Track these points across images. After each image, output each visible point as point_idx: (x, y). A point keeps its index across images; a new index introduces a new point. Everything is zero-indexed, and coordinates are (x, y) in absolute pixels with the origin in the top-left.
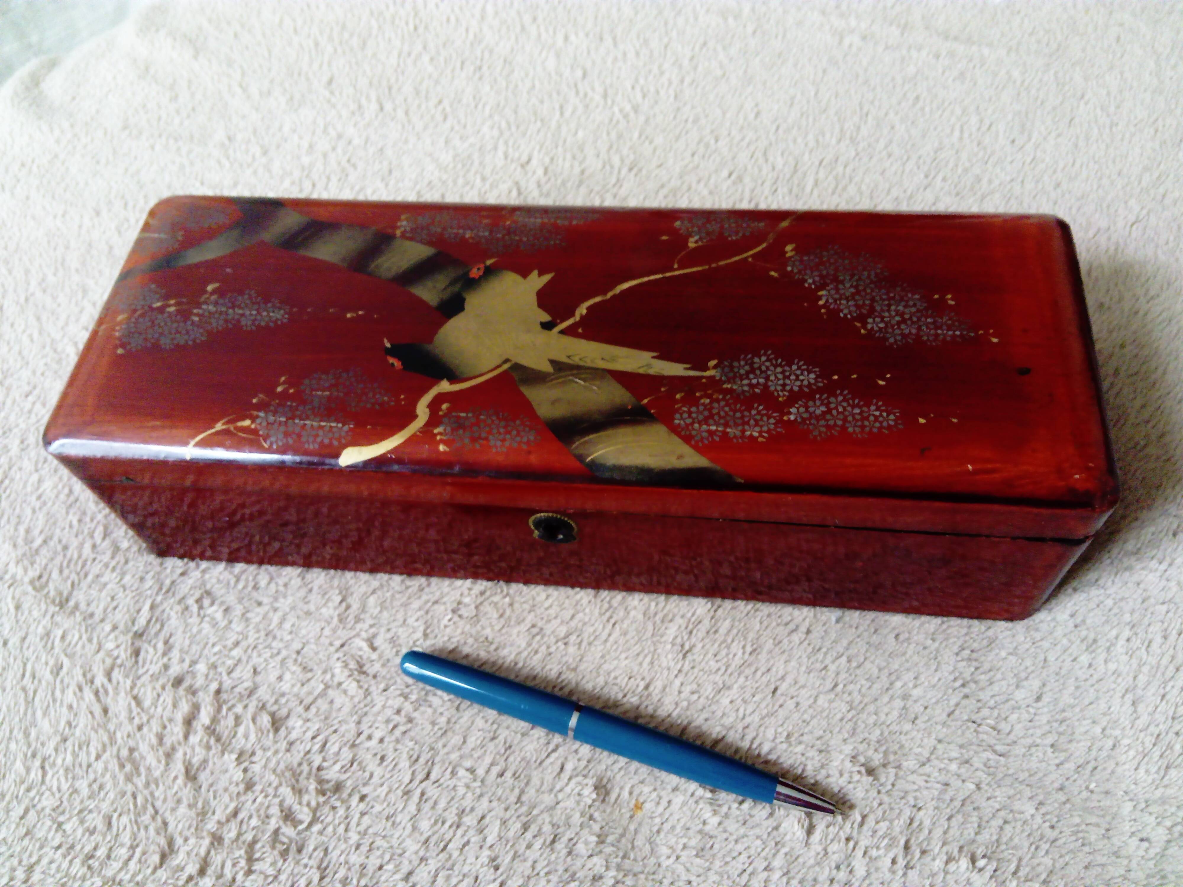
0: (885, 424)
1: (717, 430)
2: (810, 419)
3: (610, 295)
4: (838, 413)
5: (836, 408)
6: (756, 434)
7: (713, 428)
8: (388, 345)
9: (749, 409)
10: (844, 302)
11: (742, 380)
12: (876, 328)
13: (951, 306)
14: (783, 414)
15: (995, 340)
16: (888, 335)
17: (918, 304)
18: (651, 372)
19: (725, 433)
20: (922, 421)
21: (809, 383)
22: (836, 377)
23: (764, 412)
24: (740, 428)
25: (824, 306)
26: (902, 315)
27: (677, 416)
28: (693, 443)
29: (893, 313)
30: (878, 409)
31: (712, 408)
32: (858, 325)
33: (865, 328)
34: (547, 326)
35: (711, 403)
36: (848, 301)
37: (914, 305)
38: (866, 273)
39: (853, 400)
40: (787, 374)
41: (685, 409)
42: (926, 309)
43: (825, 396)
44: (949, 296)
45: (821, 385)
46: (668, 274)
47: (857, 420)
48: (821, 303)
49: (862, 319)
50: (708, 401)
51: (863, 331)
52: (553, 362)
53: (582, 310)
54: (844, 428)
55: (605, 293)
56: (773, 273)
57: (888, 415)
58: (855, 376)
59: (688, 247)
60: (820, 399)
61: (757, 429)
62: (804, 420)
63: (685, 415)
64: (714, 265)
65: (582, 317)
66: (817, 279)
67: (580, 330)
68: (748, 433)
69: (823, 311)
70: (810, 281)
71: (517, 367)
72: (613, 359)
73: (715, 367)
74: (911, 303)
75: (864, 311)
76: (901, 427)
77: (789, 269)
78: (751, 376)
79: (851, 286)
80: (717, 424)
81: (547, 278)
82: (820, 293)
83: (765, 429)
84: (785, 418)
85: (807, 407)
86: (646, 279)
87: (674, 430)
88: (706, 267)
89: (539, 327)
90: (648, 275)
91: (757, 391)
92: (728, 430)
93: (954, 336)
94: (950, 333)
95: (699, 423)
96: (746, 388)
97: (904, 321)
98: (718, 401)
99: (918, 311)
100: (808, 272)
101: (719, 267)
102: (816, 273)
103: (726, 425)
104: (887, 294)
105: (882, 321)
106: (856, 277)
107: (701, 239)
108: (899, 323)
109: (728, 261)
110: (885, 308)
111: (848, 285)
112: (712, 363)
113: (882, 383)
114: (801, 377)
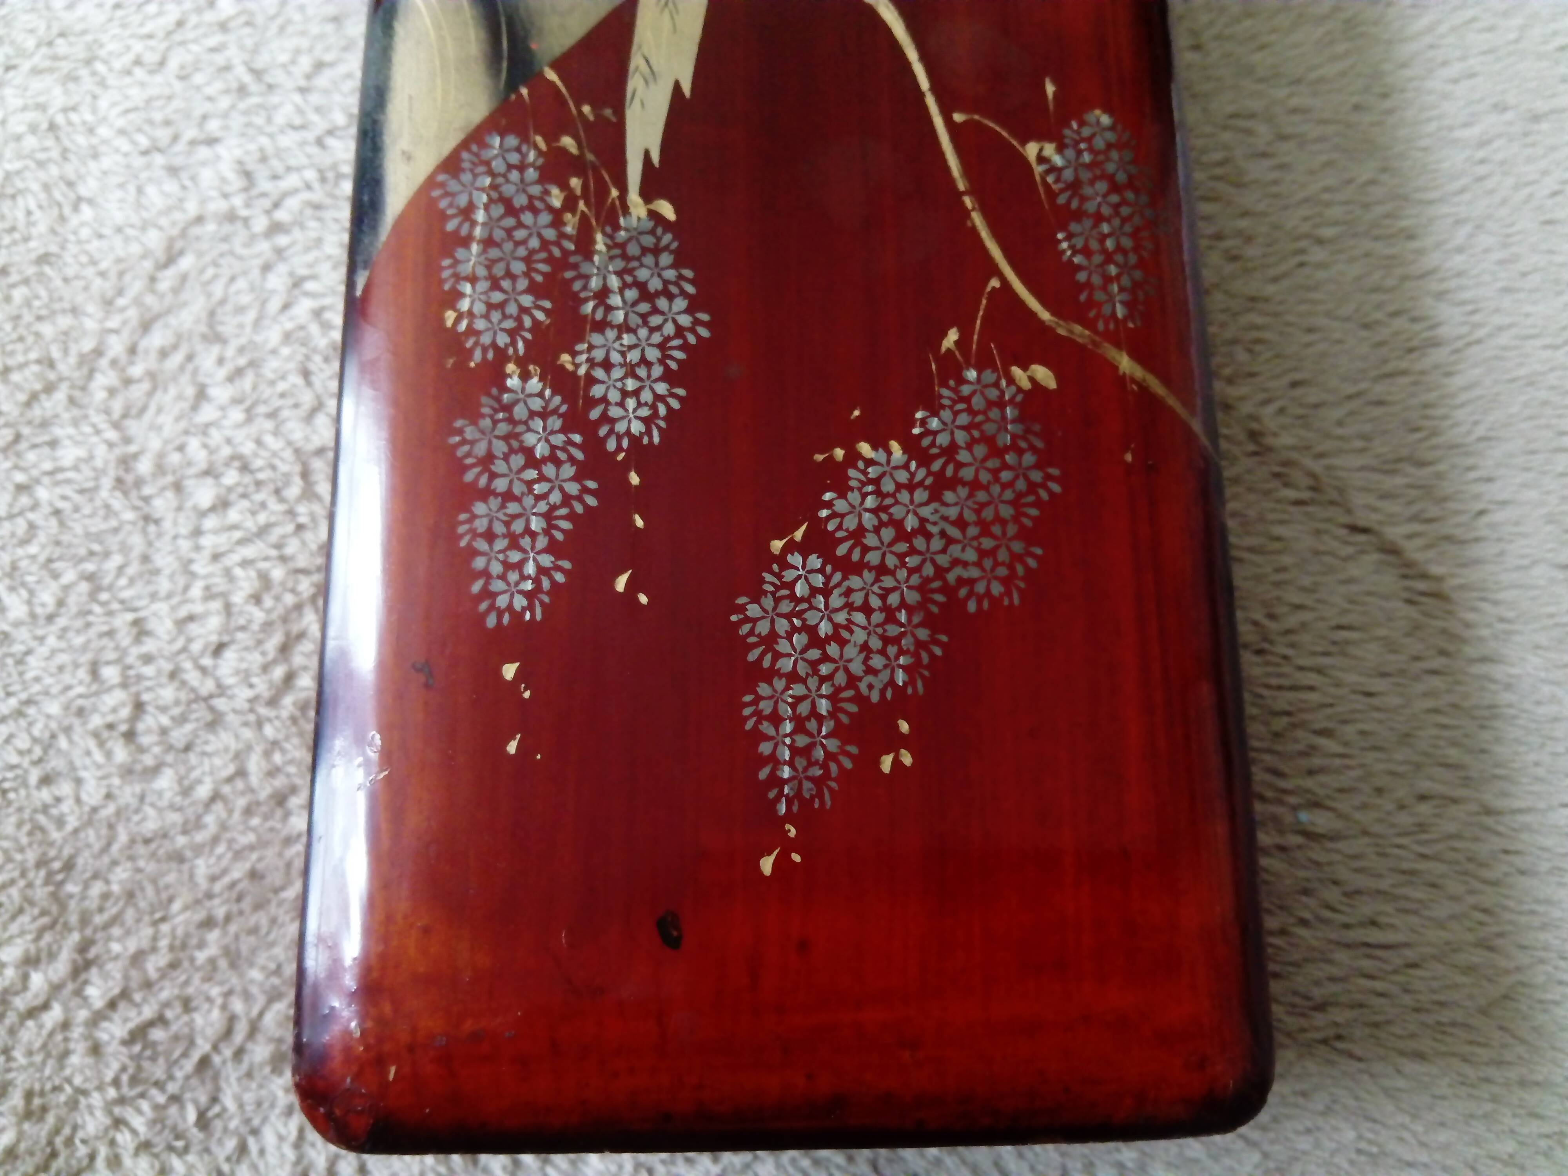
0: (498, 585)
1: (474, 223)
2: (511, 420)
4: (530, 484)
5: (542, 478)
6: (464, 305)
7: (480, 216)
9: (533, 289)
10: (870, 502)
11: (619, 274)
12: (789, 575)
13: (877, 763)
14: (522, 363)
15: (767, 865)
17: (879, 682)
18: (634, 83)
19: (465, 242)
20: (509, 671)
21: (613, 421)
22: (634, 479)
23: (527, 322)
24: (482, 272)
25: (853, 457)
27: (512, 141)
28: (441, 178)
29: (841, 618)
30: (542, 570)
31: (535, 211)
32: (798, 535)
33: (790, 547)
35: (550, 209)
36: (874, 511)
37: (870, 671)
38: (971, 555)
39: (571, 517)
40: (642, 372)
41: (532, 156)
42: (860, 699)
43: (579, 455)
44: (907, 759)
45: (611, 445)
46: (931, 102)
47: (507, 524)
48: (865, 448)
49: (819, 543)
50: (557, 203)
51: (777, 545)
54: (486, 494)
56: (953, 336)
57: (524, 593)
58: (639, 522)
59: (1024, 142)
60: (570, 442)
61: (479, 308)
62: (508, 408)
63: (514, 158)
64: (968, 201)
66: (943, 440)
68: (467, 288)
69: (839, 453)
70: (934, 423)
73: (654, 215)
74: (877, 662)
75: (841, 550)
76: (492, 621)
78: (631, 294)
79: (923, 521)
82: (895, 446)
83: (480, 324)
84: (511, 367)
85: (544, 415)
86: (912, 54)
88: (961, 186)
90: (924, 58)
91: (588, 308)
92: (475, 248)
93: (774, 760)
94: (787, 755)
95: (494, 187)
96: (595, 283)
98: (557, 222)
99: (853, 681)
100: (964, 419)
101: (966, 213)
102: (961, 437)
103: (488, 242)
104: (903, 604)
105: (814, 591)
106: (954, 532)
107: (1053, 169)
108: (811, 630)
109: (985, 234)
110: (857, 599)
111: (925, 512)
112: (667, 210)
113: (621, 583)
114: (631, 403)
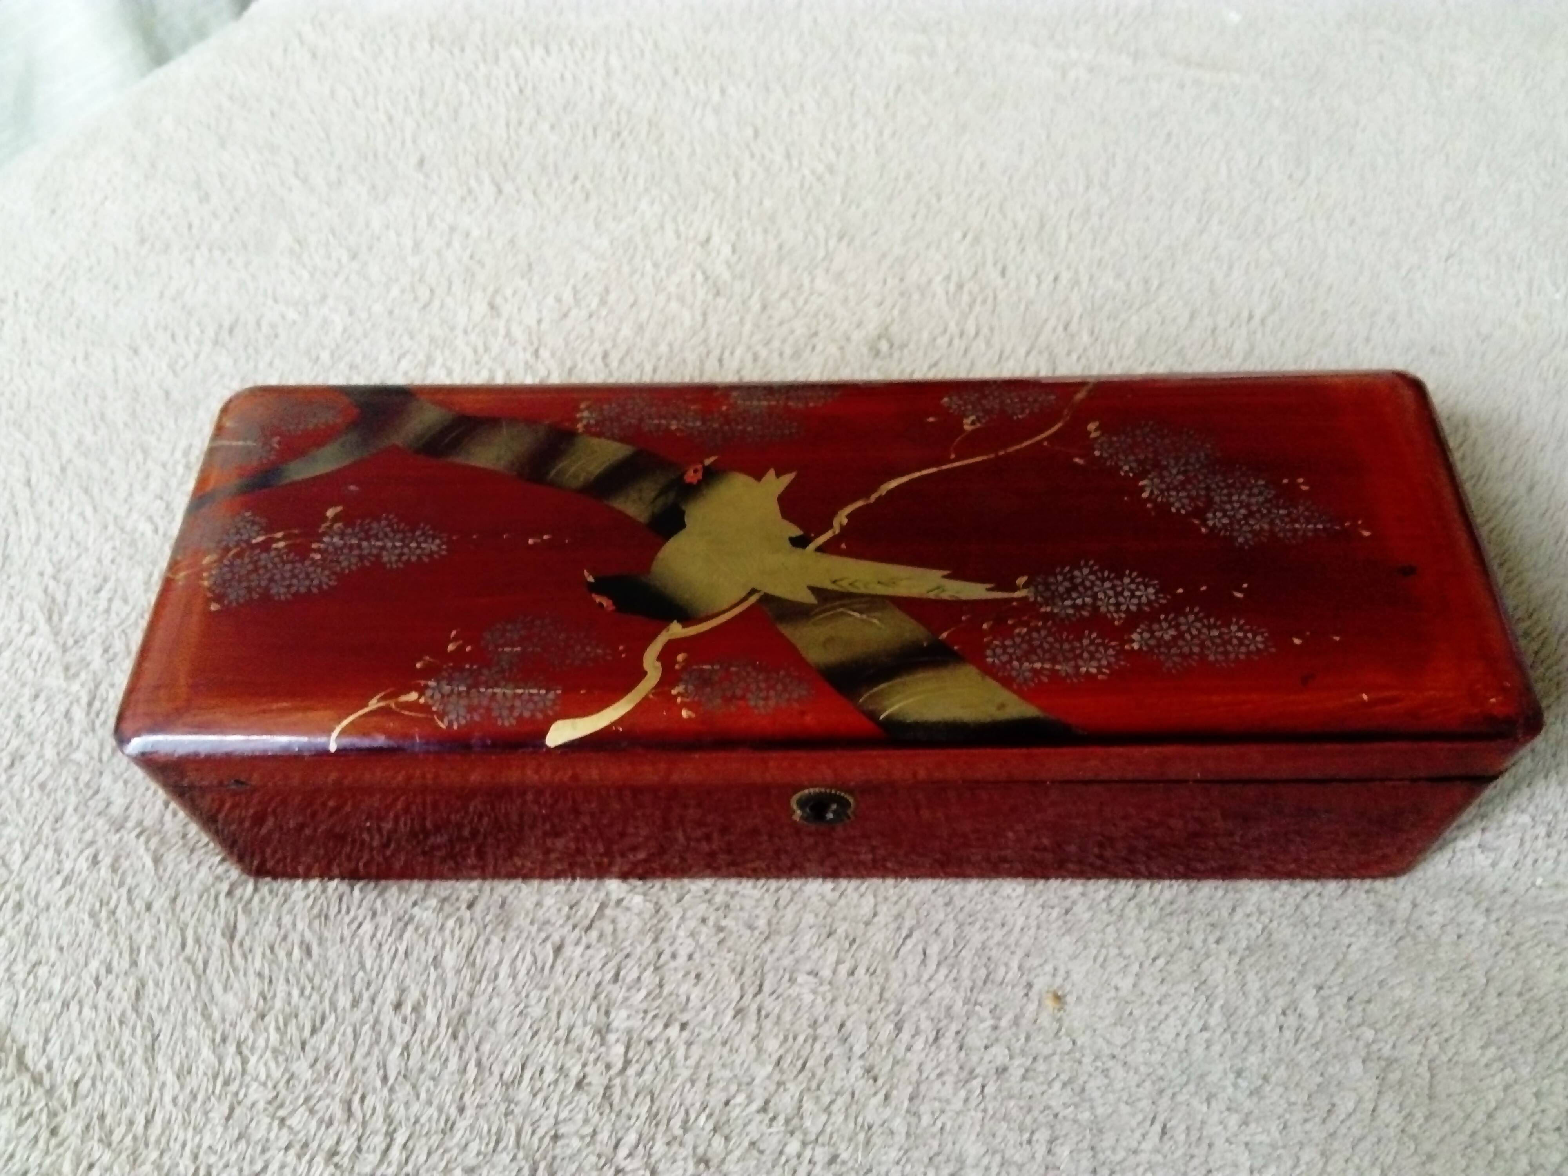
0: (1253, 648)
1: (1042, 668)
2: (1159, 646)
3: (874, 497)
4: (1193, 637)
5: (1189, 631)
6: (1094, 671)
7: (1038, 665)
8: (591, 579)
9: (1079, 639)
10: (1173, 493)
11: (1063, 600)
12: (1219, 525)
13: (1305, 492)
14: (1123, 642)
15: (1366, 534)
16: (1235, 534)
17: (1265, 491)
18: (945, 596)
19: (1055, 672)
20: (1297, 641)
21: (1149, 600)
22: (1180, 591)
23: (1098, 641)
24: (1072, 663)
25: (1148, 500)
26: (1248, 506)
27: (989, 652)
28: (1015, 686)
29: (1236, 505)
30: (1240, 629)
31: (1032, 639)
32: (1197, 522)
33: (1206, 526)
34: (799, 543)
35: (1028, 633)
36: (1178, 492)
37: (1261, 493)
38: (1194, 455)
39: (1208, 617)
40: (1119, 589)
41: (997, 642)
42: (1276, 497)
43: (1172, 616)
44: (1301, 480)
45: (1164, 601)
46: (944, 467)
47: (1218, 646)
48: (1145, 495)
49: (1199, 513)
50: (1024, 630)
51: (1203, 530)
52: (814, 590)
53: (841, 519)
54: (1203, 657)
55: (867, 495)
56: (1077, 460)
57: (1254, 636)
58: (1204, 588)
59: (963, 430)
60: (1166, 619)
61: (1094, 663)
62: (1151, 649)
63: (999, 651)
64: (1001, 453)
65: (842, 528)
66: (1134, 465)
67: (843, 546)
68: (1083, 670)
69: (1149, 505)
70: (1126, 468)
71: (767, 599)
72: (893, 582)
73: (1026, 585)
74: (1256, 491)
75: (1201, 504)
76: (1273, 650)
77: (1097, 453)
78: (1074, 595)
79: (1179, 473)
80: (1041, 660)
81: (787, 479)
82: (1141, 483)
83: (1104, 663)
84: (1127, 647)
85: (1152, 633)
86: (917, 475)
87: (988, 671)
88: (992, 456)
89: (788, 544)
90: (919, 470)
91: (1085, 613)
92: (1058, 667)
93: (1316, 531)
94: (1311, 526)
95: (1019, 659)
96: (1070, 611)
97: (1251, 514)
98: (1037, 629)
99: (1267, 500)
100: (1122, 456)
101: (1008, 455)
102: (1131, 458)
103: (1054, 661)
104: (1224, 481)
105: (1225, 516)
106: (1183, 461)
107: (978, 419)
108: (1246, 517)
109: (1018, 447)
110: (1225, 499)
111: (1174, 471)
112: (1021, 580)
113: (1239, 595)
114: (1138, 593)
